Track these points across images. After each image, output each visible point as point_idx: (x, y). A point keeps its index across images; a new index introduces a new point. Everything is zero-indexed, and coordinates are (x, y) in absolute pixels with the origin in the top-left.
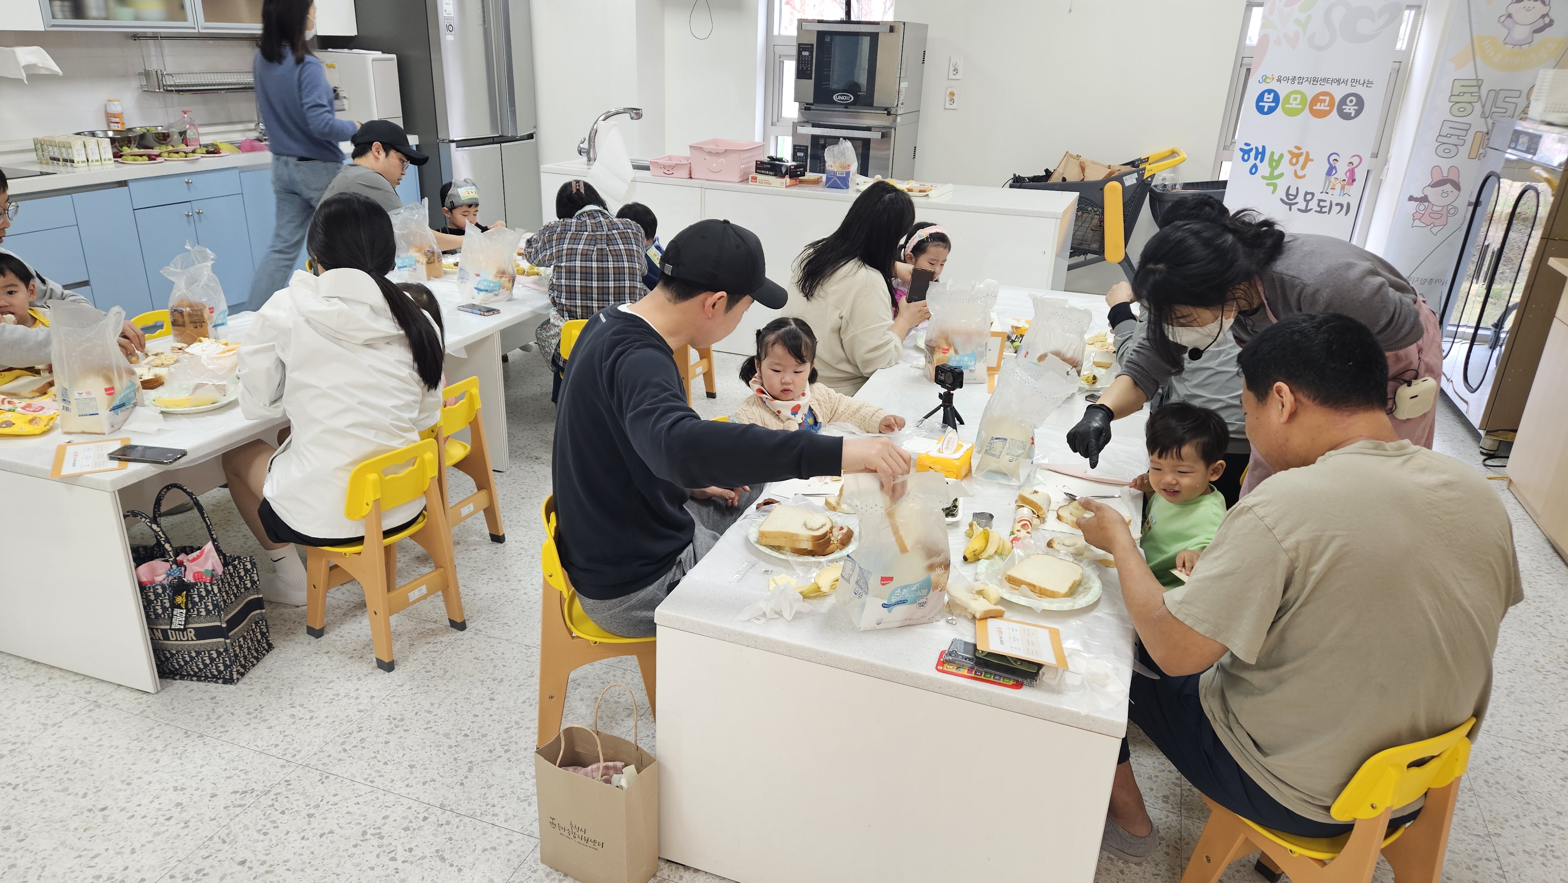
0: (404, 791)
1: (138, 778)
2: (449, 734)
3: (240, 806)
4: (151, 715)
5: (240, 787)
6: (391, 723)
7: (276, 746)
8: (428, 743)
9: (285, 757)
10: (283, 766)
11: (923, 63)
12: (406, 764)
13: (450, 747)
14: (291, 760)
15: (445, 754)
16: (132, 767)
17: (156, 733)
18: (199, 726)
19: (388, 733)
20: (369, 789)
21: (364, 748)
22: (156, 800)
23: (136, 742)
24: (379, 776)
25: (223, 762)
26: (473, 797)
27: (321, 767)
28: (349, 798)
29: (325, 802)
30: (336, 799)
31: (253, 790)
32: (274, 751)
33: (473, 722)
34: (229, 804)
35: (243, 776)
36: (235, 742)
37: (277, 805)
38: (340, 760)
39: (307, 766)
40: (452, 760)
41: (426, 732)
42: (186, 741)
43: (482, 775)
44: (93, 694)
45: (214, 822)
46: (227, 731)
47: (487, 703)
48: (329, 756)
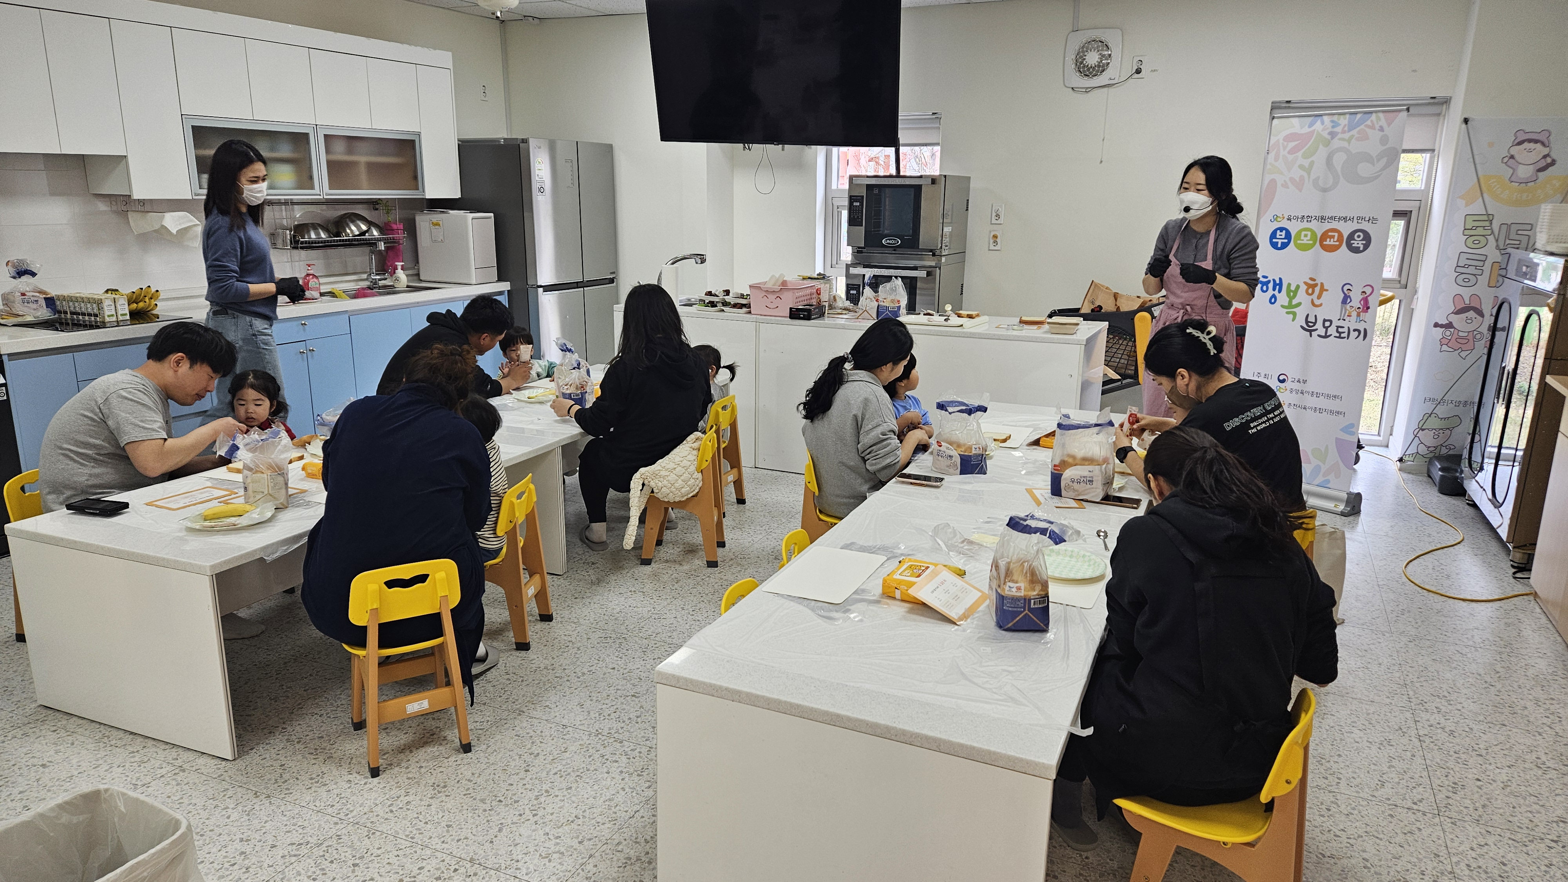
0: (438, 847)
1: (210, 831)
2: (485, 799)
3: (295, 856)
4: (227, 778)
5: (296, 840)
6: (434, 789)
7: (333, 806)
8: (465, 807)
9: (338, 816)
10: (336, 824)
11: (967, 210)
12: (444, 824)
13: (485, 810)
14: (344, 818)
15: (479, 816)
16: (206, 821)
17: (230, 793)
18: (267, 788)
19: (432, 798)
20: (409, 844)
21: (408, 809)
22: (223, 849)
23: (211, 801)
24: (419, 834)
25: (285, 819)
26: (500, 853)
27: (369, 825)
28: (391, 851)
29: (369, 853)
30: (379, 852)
31: (308, 843)
32: (330, 810)
33: (507, 790)
34: (286, 853)
35: (301, 831)
36: (297, 802)
37: (327, 855)
38: (386, 819)
39: (357, 823)
40: (485, 821)
41: (465, 797)
42: (255, 801)
43: (511, 835)
44: (180, 760)
45: (271, 869)
46: (291, 793)
47: (522, 774)
48: (377, 816)
